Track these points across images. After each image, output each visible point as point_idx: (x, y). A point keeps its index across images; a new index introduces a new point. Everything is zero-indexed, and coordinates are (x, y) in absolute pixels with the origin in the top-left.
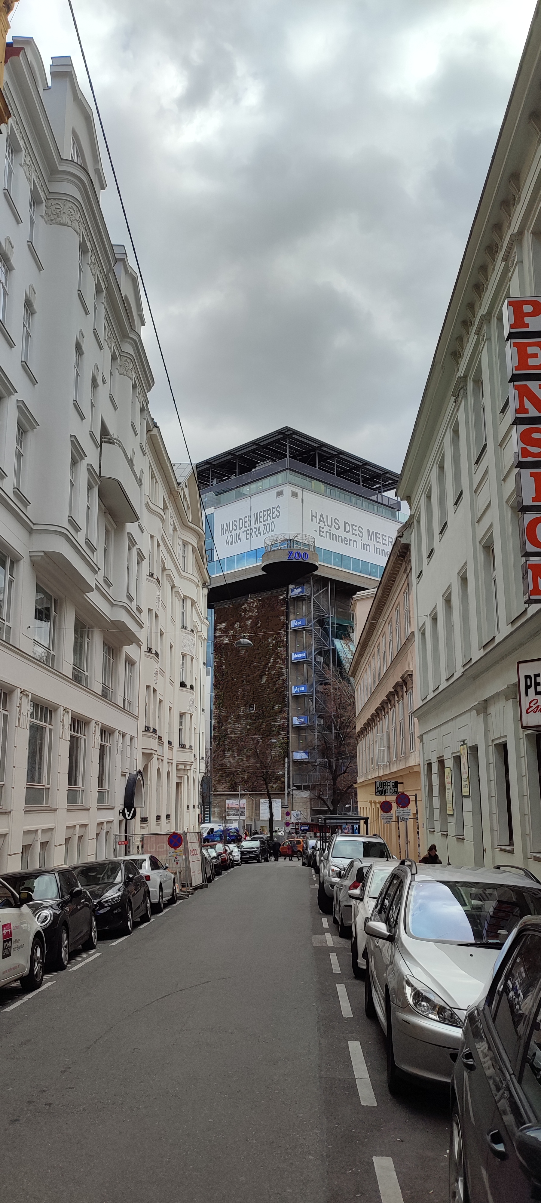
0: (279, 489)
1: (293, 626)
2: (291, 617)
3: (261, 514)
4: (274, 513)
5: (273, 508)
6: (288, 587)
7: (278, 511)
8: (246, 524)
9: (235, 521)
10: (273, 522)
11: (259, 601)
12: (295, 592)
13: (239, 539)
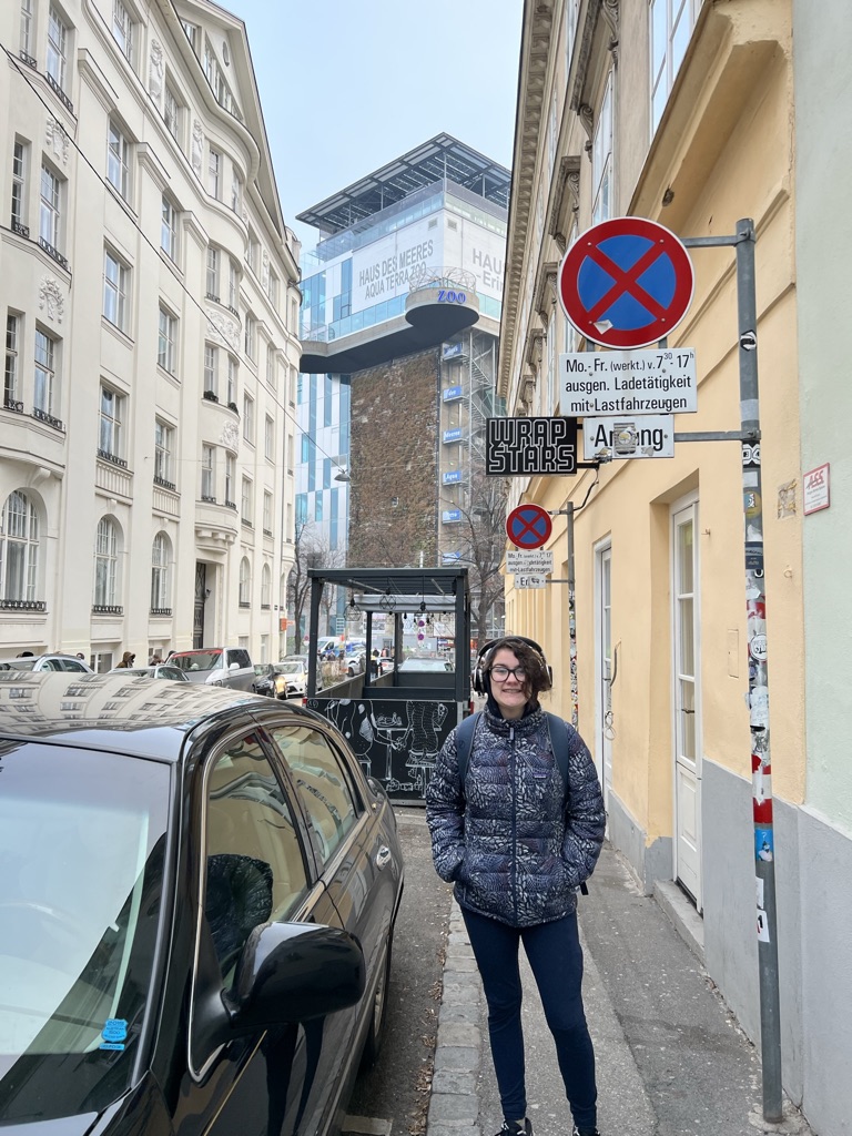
0: (431, 218)
1: (445, 397)
2: (444, 385)
3: (410, 254)
4: (425, 250)
5: (424, 244)
6: (441, 347)
7: (430, 247)
8: (391, 269)
9: (378, 265)
10: (424, 263)
11: (405, 366)
12: (449, 352)
13: (383, 289)
